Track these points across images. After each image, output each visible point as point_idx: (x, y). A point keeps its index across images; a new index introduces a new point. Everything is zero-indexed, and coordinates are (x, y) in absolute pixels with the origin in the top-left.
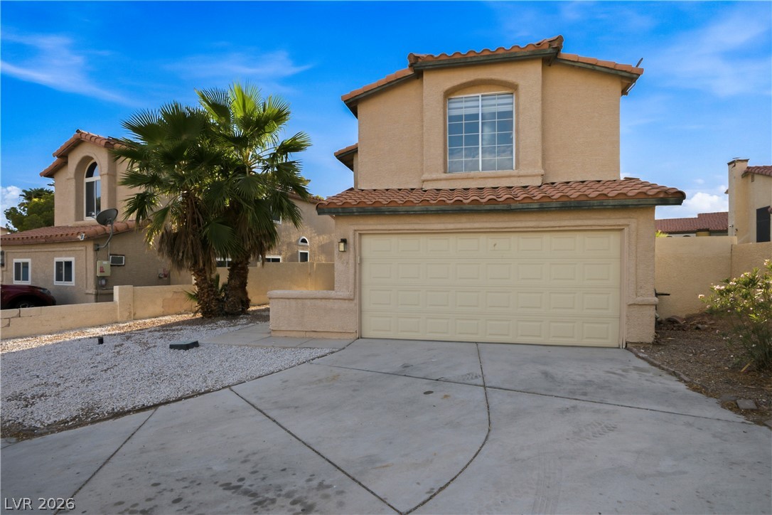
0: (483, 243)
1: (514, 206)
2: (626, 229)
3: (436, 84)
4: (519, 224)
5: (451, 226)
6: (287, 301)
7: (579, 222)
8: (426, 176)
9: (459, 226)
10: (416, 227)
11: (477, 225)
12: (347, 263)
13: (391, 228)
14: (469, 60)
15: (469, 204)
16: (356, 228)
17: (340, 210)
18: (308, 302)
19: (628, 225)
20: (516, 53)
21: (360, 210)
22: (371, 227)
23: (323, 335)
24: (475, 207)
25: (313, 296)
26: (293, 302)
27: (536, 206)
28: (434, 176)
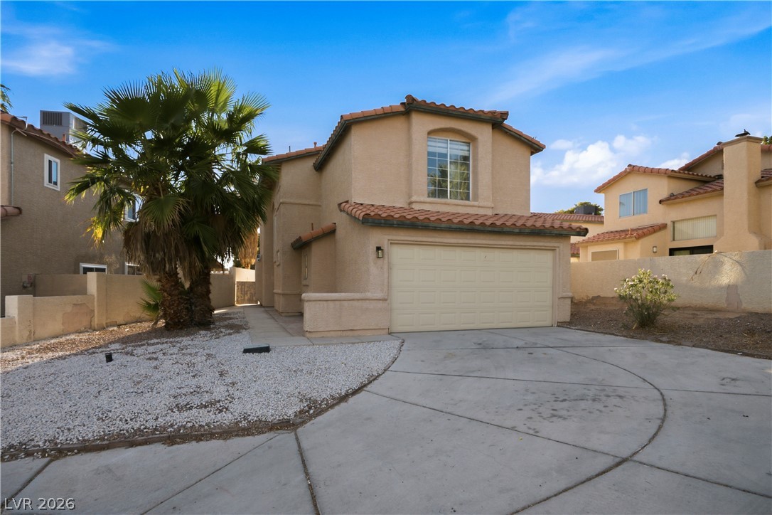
0: (479, 254)
1: (505, 230)
2: (558, 249)
3: (422, 124)
4: (503, 243)
5: (461, 241)
6: (325, 302)
7: (535, 244)
8: (414, 199)
9: (466, 241)
10: (437, 240)
11: (478, 241)
12: (381, 268)
13: (419, 240)
14: (451, 112)
15: (478, 225)
16: (390, 237)
17: (383, 221)
18: (345, 303)
19: (558, 247)
20: (480, 115)
21: (399, 223)
22: (403, 238)
23: (359, 333)
24: (482, 228)
25: (350, 298)
26: (331, 304)
27: (517, 231)
28: (422, 199)
